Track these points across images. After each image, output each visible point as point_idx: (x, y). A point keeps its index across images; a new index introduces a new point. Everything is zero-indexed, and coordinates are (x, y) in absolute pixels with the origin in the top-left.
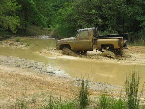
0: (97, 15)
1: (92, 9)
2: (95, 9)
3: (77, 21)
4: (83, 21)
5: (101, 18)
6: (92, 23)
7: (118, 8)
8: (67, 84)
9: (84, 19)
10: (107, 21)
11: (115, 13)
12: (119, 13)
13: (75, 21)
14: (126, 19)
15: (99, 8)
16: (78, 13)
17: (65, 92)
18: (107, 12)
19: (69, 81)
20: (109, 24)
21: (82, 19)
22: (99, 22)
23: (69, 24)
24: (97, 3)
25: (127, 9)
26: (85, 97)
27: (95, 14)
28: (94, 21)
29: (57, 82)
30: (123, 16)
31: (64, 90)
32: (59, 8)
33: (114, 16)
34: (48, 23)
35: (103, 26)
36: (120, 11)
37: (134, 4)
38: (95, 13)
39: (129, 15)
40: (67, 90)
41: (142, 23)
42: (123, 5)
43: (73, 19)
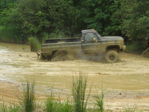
0: (43, 17)
1: (38, 10)
2: (41, 11)
3: (23, 23)
4: (29, 23)
5: (47, 20)
7: (65, 10)
8: (12, 89)
9: (30, 20)
10: (54, 22)
11: (62, 15)
12: (67, 15)
13: (21, 22)
14: (73, 21)
15: (45, 9)
16: (24, 14)
17: (10, 97)
18: (54, 14)
19: (14, 85)
20: (56, 26)
21: (28, 21)
22: (46, 24)
23: (14, 26)
24: (43, 4)
25: (75, 11)
26: (30, 102)
27: (42, 16)
28: (40, 23)
29: (1, 87)
30: (70, 18)
31: (9, 95)
32: (4, 9)
33: (61, 17)
35: (50, 28)
36: (68, 13)
37: (81, 5)
38: (41, 14)
39: (76, 17)
40: (11, 96)
41: (89, 25)
42: (70, 7)
43: (18, 21)
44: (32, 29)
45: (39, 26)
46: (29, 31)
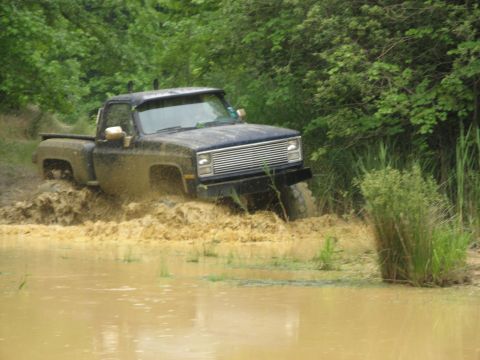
3: (323, 55)
4: (373, 58)
6: (446, 68)
9: (378, 35)
21: (363, 40)
28: (462, 49)
34: (100, 83)
43: (284, 44)
44: (392, 100)
45: (450, 80)
46: (369, 122)
